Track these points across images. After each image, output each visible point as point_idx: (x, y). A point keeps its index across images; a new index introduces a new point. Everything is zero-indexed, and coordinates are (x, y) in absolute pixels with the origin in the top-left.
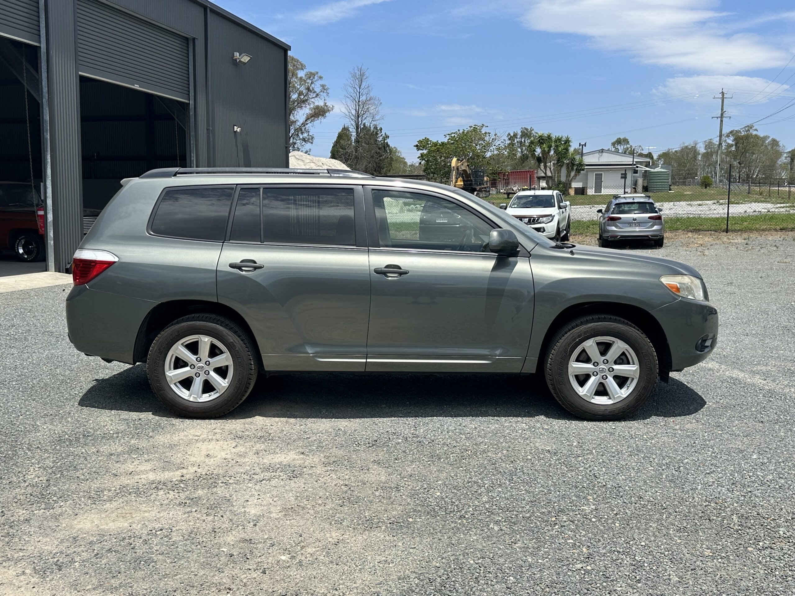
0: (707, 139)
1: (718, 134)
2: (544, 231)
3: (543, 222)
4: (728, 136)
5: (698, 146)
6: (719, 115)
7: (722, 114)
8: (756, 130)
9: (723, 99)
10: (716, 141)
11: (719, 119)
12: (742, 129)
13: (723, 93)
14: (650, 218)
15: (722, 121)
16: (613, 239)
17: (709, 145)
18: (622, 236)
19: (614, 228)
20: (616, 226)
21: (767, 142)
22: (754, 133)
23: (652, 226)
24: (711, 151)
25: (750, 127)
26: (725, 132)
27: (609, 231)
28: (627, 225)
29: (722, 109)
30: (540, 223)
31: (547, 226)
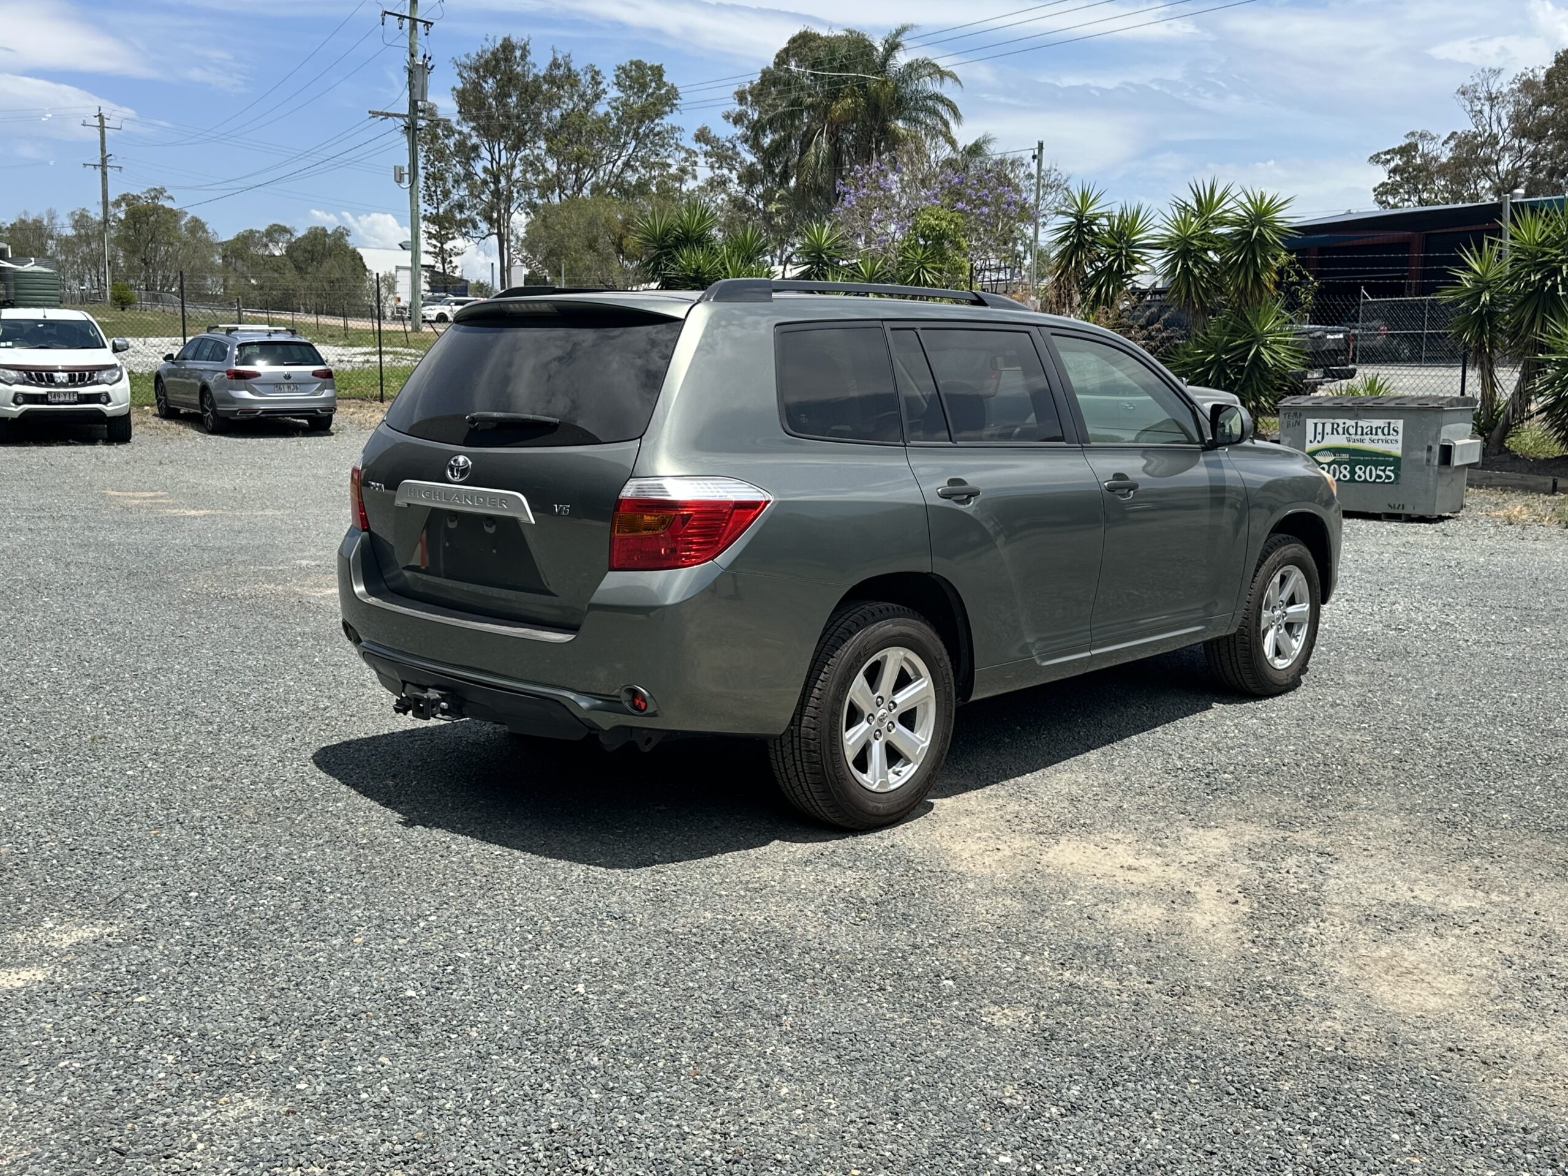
0: (76, 207)
1: (101, 200)
2: (109, 400)
3: (103, 382)
4: (117, 204)
5: (58, 221)
6: (98, 162)
7: (104, 160)
8: (171, 198)
9: (102, 128)
10: (96, 213)
11: (99, 170)
12: (143, 193)
13: (101, 116)
14: (314, 374)
15: (104, 174)
16: (244, 416)
17: (81, 221)
18: (265, 411)
19: (246, 395)
20: (252, 391)
21: (183, 223)
22: (168, 204)
23: (321, 389)
24: (87, 234)
25: (161, 192)
26: (112, 197)
27: (234, 401)
28: (272, 387)
29: (103, 150)
30: (97, 383)
31: (113, 391)
